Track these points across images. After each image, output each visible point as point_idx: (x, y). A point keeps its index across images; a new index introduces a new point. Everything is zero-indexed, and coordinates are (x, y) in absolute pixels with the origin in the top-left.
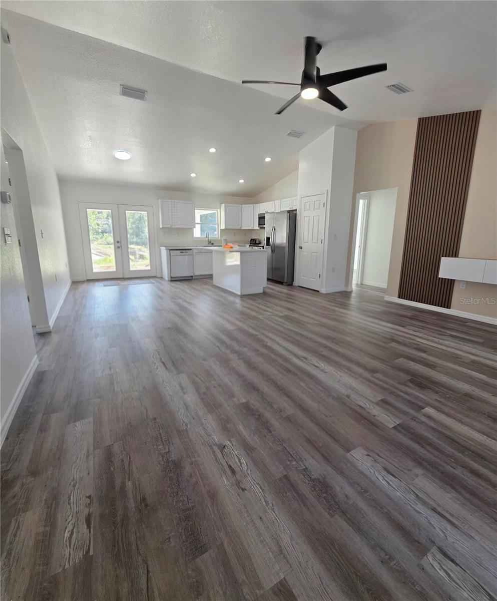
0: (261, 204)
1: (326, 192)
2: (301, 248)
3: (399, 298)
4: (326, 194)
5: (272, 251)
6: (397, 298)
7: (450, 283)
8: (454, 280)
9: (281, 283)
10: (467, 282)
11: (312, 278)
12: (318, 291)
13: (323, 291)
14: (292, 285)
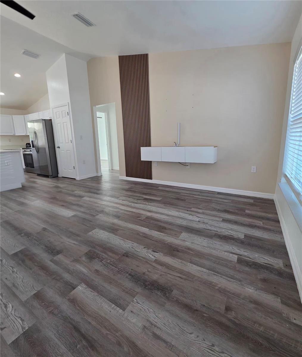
0: (29, 115)
1: (67, 104)
2: (59, 148)
3: (127, 176)
4: (68, 106)
5: (37, 152)
6: (125, 177)
7: (149, 163)
8: (151, 161)
9: (47, 176)
10: (157, 162)
11: (70, 170)
12: (75, 179)
13: (78, 178)
14: (58, 176)
